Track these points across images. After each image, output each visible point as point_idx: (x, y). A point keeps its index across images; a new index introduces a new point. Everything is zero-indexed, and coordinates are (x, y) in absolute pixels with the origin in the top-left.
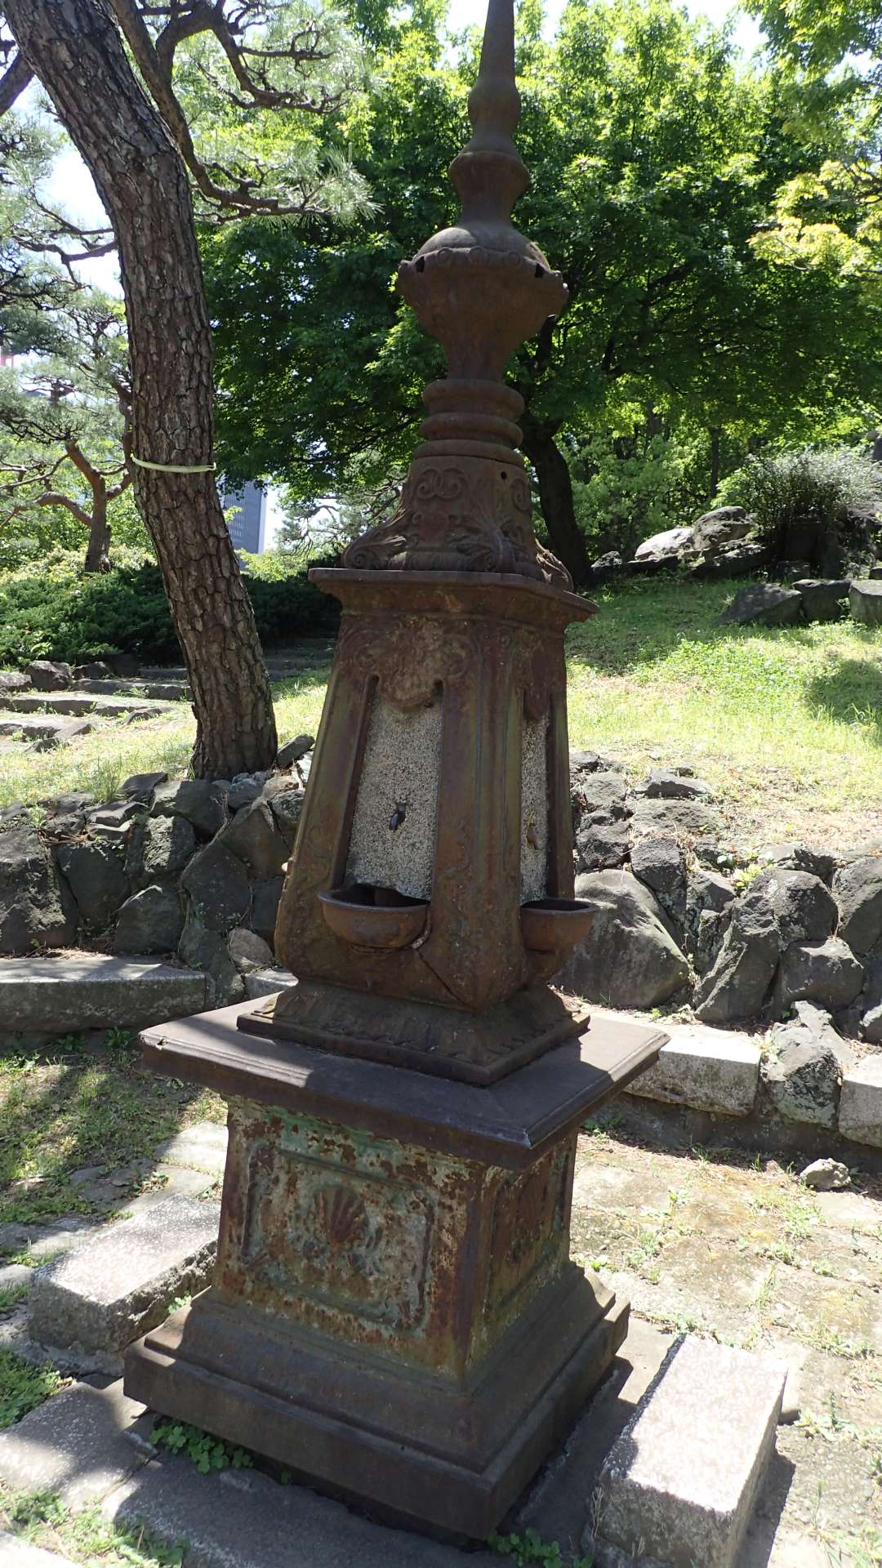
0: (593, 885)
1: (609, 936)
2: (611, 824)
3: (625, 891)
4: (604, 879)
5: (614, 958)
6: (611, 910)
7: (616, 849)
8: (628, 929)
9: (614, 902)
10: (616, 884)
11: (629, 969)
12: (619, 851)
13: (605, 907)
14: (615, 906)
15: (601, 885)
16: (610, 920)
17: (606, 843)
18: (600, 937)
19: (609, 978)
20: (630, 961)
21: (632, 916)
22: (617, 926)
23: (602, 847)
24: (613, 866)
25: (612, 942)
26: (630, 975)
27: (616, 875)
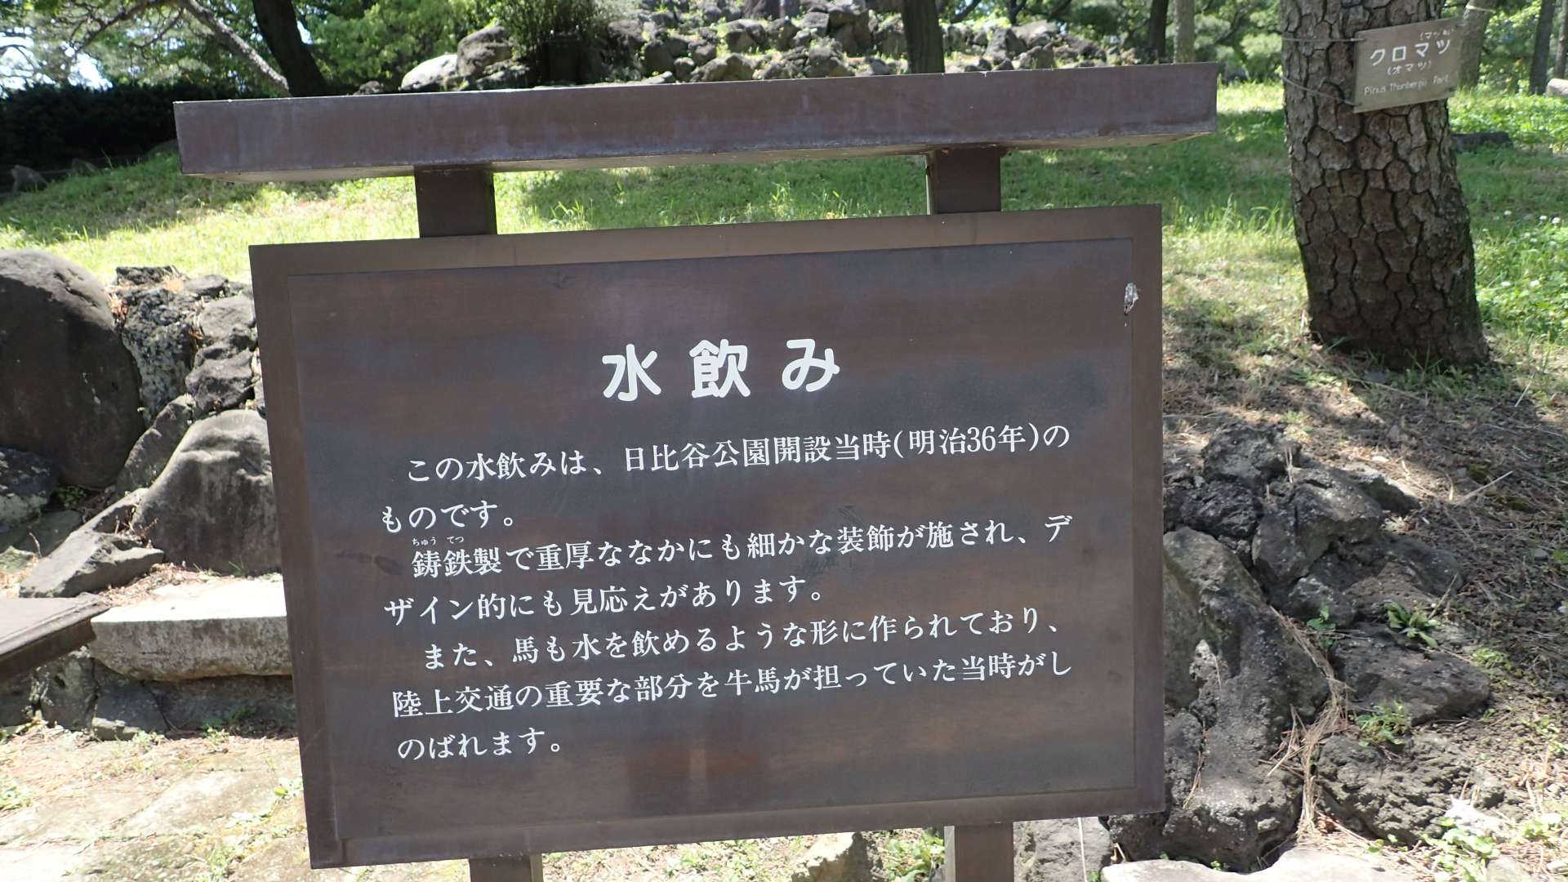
0: (208, 433)
1: (234, 491)
2: (231, 356)
3: (247, 434)
4: (223, 424)
5: (244, 516)
6: (232, 460)
7: (236, 385)
8: (254, 479)
9: (235, 449)
10: (236, 426)
11: (263, 526)
12: (241, 388)
13: (224, 458)
14: (236, 454)
15: (218, 432)
16: (231, 472)
17: (222, 380)
18: (224, 495)
19: (241, 540)
20: (262, 516)
21: (259, 462)
22: (242, 478)
23: (218, 386)
24: (235, 406)
25: (239, 498)
26: (265, 532)
27: (236, 417)
